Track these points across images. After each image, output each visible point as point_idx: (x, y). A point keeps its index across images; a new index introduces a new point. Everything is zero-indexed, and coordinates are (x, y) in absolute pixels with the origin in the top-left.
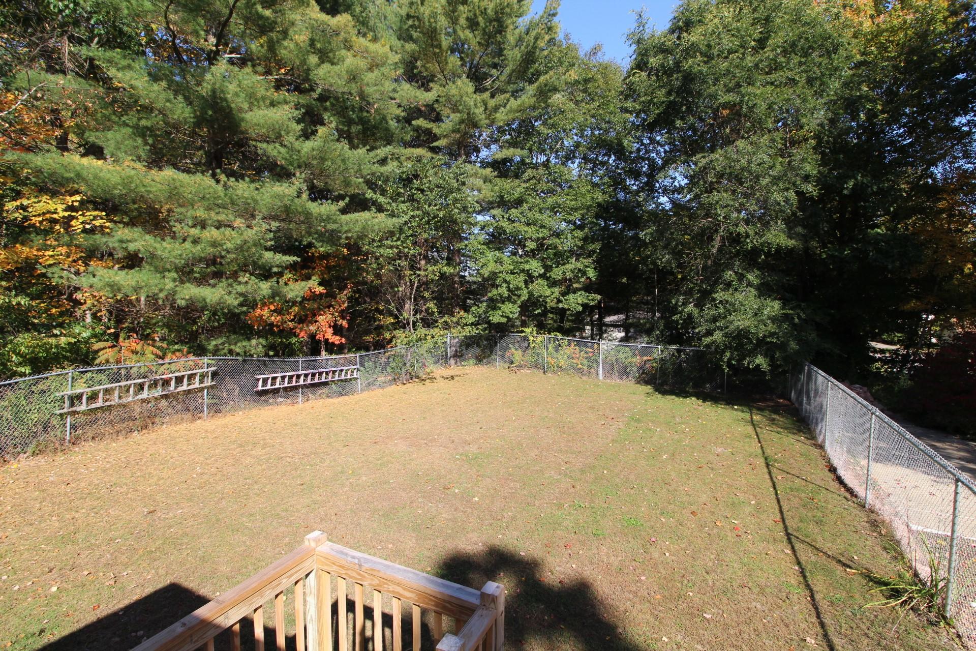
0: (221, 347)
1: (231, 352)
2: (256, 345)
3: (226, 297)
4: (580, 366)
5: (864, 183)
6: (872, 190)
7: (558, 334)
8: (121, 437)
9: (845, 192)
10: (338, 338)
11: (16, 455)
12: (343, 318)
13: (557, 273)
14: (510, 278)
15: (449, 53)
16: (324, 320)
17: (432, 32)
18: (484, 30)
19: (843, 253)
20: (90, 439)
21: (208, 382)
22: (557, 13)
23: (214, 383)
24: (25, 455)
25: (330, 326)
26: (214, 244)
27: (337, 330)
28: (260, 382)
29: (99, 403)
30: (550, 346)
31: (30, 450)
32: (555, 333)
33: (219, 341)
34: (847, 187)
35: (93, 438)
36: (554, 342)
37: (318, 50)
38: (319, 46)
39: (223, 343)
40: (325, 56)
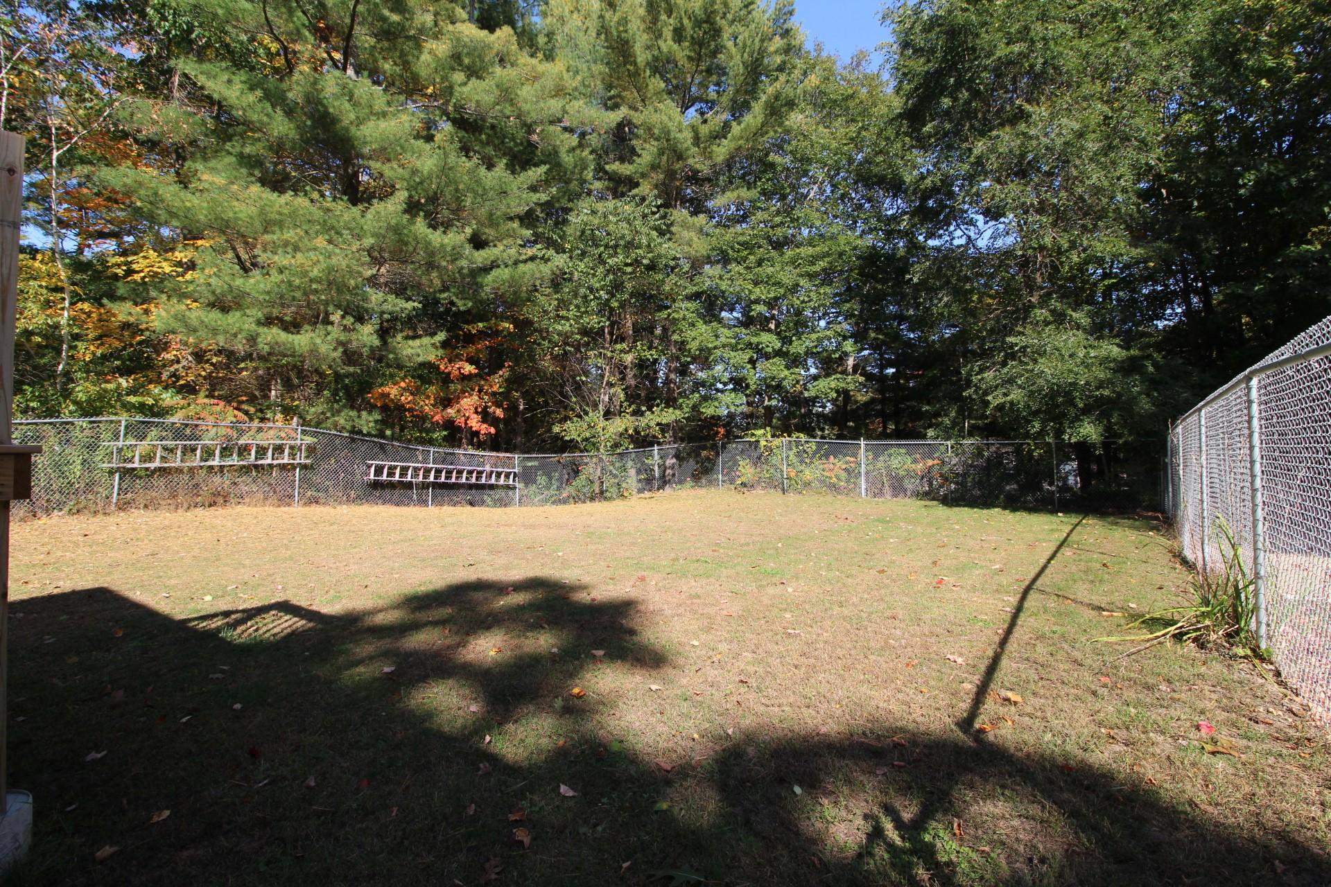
2: (368, 421)
4: (834, 480)
5: (1272, 174)
6: (1289, 184)
7: (802, 435)
8: (180, 511)
9: (1242, 191)
10: (485, 426)
11: (48, 511)
12: (498, 405)
14: (728, 354)
15: (648, 73)
16: (469, 403)
17: (623, 45)
18: (692, 38)
19: (1253, 290)
20: (142, 506)
21: (301, 459)
22: (793, 10)
23: (308, 461)
24: (60, 514)
25: (476, 412)
27: (485, 416)
28: (373, 470)
29: (157, 464)
30: (791, 453)
31: (66, 509)
32: (797, 434)
34: (1245, 185)
35: (146, 506)
37: (467, 67)
38: (467, 61)
40: (474, 72)
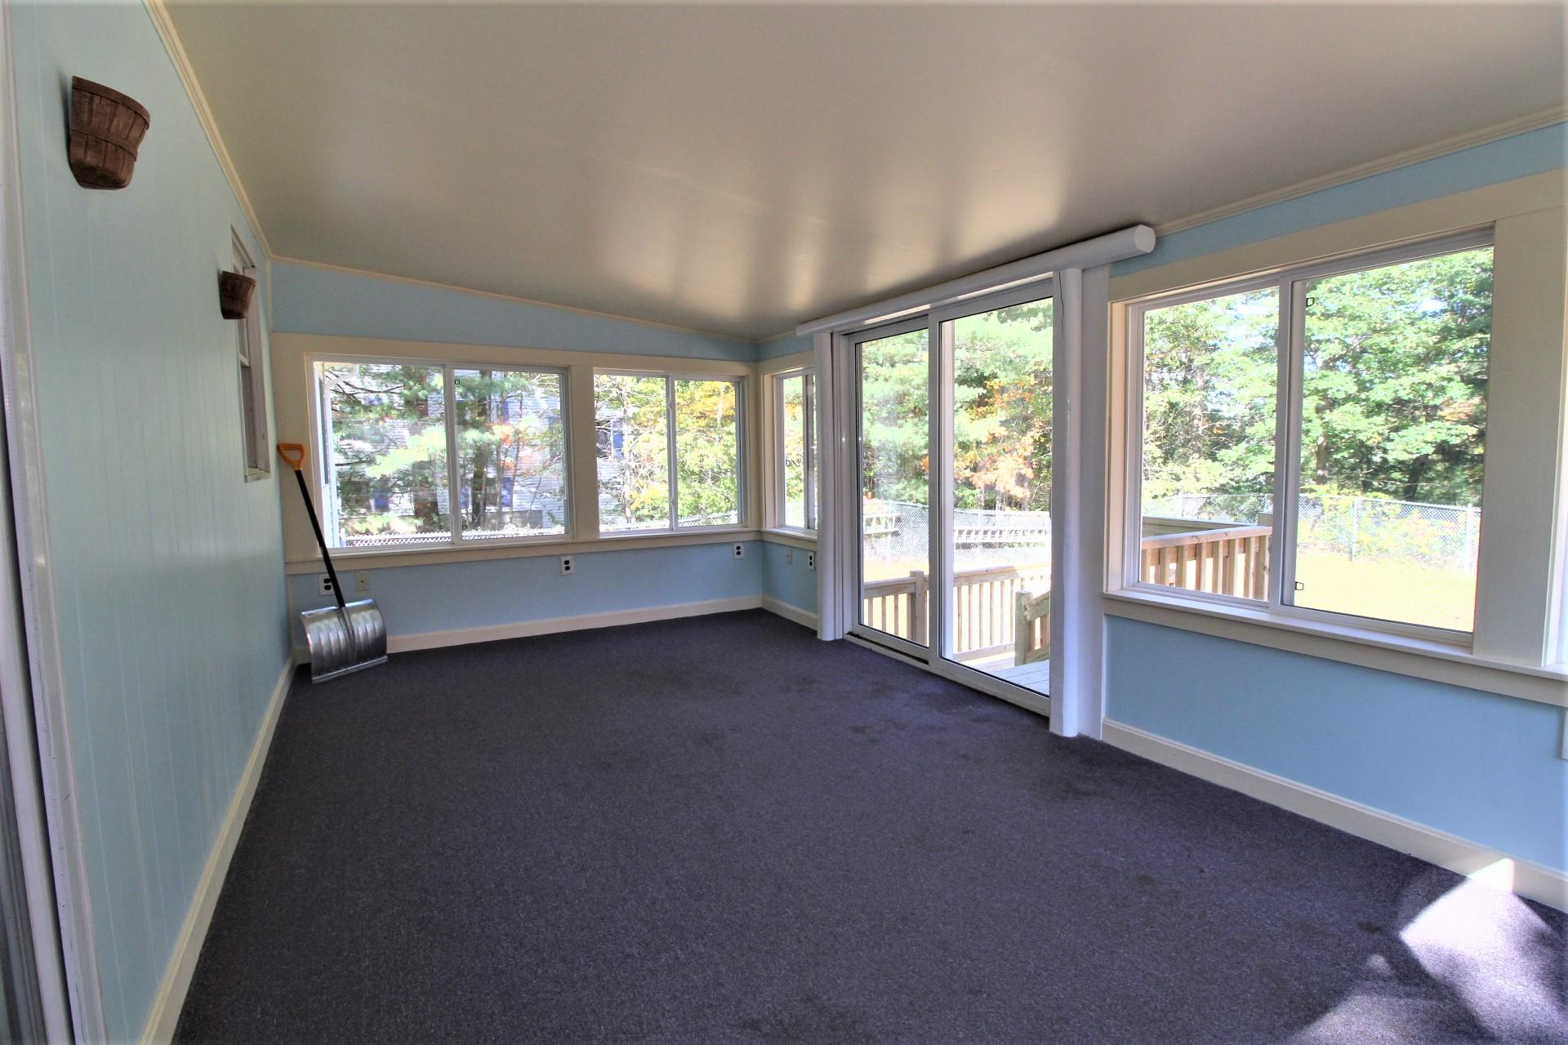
0: (903, 492)
1: (911, 498)
3: (914, 436)
4: (1425, 550)
7: (1381, 495)
10: (1021, 490)
12: (1027, 466)
13: (1382, 393)
16: (1006, 466)
23: (896, 530)
25: (1012, 475)
26: (902, 382)
27: (1021, 480)
30: (1364, 514)
32: (1375, 494)
33: (901, 486)
36: (1373, 507)
39: (904, 489)
